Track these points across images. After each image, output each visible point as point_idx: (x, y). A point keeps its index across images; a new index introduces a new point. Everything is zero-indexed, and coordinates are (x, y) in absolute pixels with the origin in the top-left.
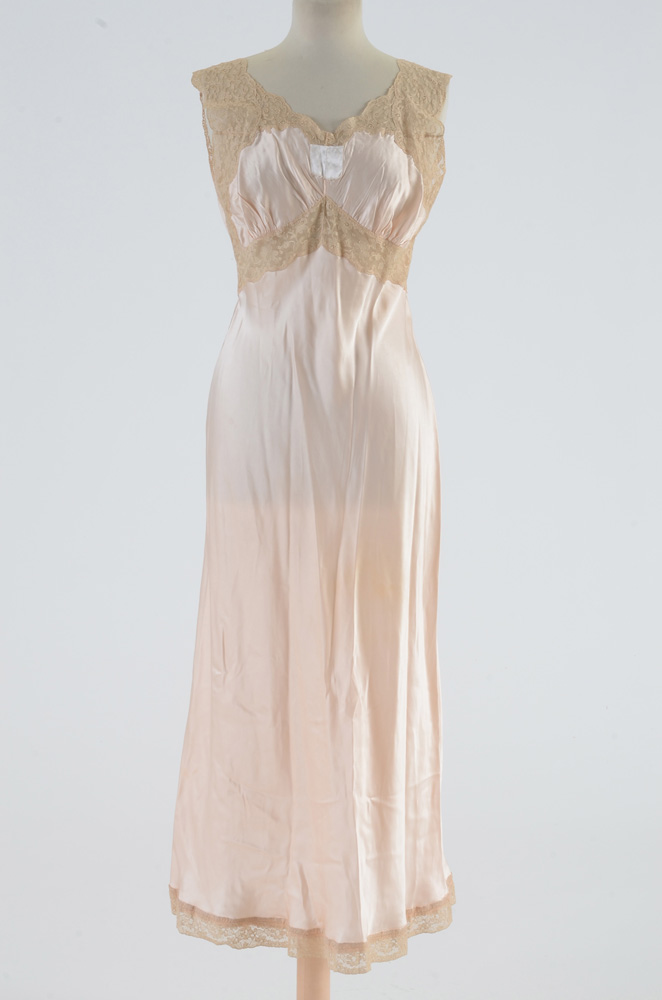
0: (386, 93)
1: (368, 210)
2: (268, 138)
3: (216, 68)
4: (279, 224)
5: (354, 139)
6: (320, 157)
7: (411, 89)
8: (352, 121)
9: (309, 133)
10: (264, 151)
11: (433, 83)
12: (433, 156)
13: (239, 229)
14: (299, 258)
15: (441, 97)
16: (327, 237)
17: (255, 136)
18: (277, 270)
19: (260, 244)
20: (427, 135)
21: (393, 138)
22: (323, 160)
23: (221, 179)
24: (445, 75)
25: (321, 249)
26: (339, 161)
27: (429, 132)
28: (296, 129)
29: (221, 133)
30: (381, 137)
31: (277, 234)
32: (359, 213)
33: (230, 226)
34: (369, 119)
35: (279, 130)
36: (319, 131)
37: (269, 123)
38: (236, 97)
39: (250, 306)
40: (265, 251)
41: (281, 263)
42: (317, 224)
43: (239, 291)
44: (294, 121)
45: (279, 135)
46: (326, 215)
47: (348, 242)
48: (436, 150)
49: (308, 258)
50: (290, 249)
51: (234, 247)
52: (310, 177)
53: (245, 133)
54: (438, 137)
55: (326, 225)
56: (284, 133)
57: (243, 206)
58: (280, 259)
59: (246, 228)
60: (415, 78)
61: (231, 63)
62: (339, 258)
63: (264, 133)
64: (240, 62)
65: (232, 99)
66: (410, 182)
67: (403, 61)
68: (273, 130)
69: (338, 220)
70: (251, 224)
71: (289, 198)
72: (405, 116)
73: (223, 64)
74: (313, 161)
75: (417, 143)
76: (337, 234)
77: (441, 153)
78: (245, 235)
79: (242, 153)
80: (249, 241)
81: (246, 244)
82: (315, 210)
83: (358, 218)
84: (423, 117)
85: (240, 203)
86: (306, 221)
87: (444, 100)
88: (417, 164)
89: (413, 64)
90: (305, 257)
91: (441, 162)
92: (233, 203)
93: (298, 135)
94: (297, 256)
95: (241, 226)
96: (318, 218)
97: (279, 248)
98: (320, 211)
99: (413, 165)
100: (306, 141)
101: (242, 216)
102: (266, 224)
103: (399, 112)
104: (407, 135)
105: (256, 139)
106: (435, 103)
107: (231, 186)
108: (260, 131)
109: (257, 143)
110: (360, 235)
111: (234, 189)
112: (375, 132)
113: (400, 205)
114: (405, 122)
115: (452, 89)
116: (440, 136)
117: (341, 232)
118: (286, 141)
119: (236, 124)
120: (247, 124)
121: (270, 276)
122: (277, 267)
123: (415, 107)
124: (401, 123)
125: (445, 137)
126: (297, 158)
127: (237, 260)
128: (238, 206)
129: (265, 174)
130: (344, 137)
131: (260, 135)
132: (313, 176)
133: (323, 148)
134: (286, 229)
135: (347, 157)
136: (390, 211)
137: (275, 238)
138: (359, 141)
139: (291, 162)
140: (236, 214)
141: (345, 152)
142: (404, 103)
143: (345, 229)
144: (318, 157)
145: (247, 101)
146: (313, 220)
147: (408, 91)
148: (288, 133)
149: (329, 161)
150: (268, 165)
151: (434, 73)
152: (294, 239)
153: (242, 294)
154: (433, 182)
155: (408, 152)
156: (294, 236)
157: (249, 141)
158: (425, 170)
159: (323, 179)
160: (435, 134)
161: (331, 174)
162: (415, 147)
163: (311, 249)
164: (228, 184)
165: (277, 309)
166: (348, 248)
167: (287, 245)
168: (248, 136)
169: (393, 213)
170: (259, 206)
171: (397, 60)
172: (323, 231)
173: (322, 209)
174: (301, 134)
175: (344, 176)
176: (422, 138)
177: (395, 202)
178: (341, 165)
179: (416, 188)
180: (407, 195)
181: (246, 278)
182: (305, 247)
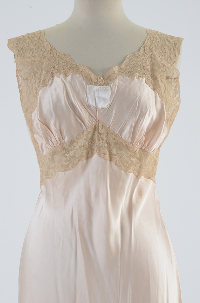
0: (139, 50)
1: (128, 129)
2: (58, 81)
3: (23, 36)
4: (66, 139)
5: (117, 81)
6: (94, 93)
7: (156, 48)
8: (116, 69)
9: (86, 77)
10: (56, 90)
11: (171, 43)
12: (172, 92)
13: (40, 143)
14: (80, 162)
15: (177, 52)
16: (99, 147)
17: (49, 80)
18: (66, 170)
19: (54, 153)
20: (167, 78)
21: (144, 80)
22: (96, 95)
23: (27, 111)
24: (179, 38)
25: (95, 156)
26: (107, 96)
27: (169, 76)
28: (77, 75)
29: (27, 79)
30: (136, 80)
31: (66, 146)
32: (122, 131)
33: (34, 141)
34: (127, 68)
35: (66, 76)
36: (93, 76)
37: (58, 71)
38: (37, 55)
39: (48, 195)
40: (57, 158)
41: (68, 166)
42: (92, 138)
43: (41, 185)
44: (76, 69)
45: (66, 79)
46: (98, 132)
47: (114, 151)
48: (173, 88)
49: (87, 163)
50: (74, 156)
51: (37, 155)
52: (87, 107)
53: (42, 78)
54: (175, 79)
55: (99, 140)
56: (69, 78)
57: (42, 128)
58: (68, 163)
59: (44, 142)
60: (159, 40)
61: (34, 33)
62: (108, 161)
63: (56, 78)
64: (40, 32)
65: (34, 56)
66: (157, 109)
67: (150, 30)
68: (62, 76)
69: (107, 136)
70: (47, 139)
71: (73, 122)
72: (152, 65)
73: (28, 34)
74: (89, 96)
75: (161, 84)
76: (106, 145)
77: (177, 90)
78: (44, 147)
79: (40, 92)
80: (46, 151)
81: (45, 153)
82: (91, 130)
83: (121, 134)
84: (164, 65)
85: (39, 126)
86: (85, 137)
87: (178, 54)
88: (161, 97)
89: (157, 33)
90: (85, 161)
91: (178, 96)
92: (35, 126)
93: (79, 79)
94: (79, 161)
95: (41, 141)
96: (93, 134)
97: (67, 155)
98: (95, 130)
99: (158, 98)
100: (84, 83)
101: (41, 134)
102: (57, 139)
103: (148, 63)
104: (154, 78)
105: (50, 82)
106: (172, 56)
107: (33, 114)
108: (53, 77)
109: (51, 85)
110: (122, 146)
111: (36, 116)
112: (132, 76)
113: (150, 125)
114: (152, 70)
115: (184, 48)
116: (177, 78)
117: (109, 144)
118: (70, 83)
119: (36, 72)
120: (44, 72)
121: (61, 175)
122: (66, 168)
123: (159, 59)
124: (150, 70)
125: (180, 79)
126: (78, 95)
127: (39, 164)
128: (38, 128)
129: (56, 106)
130: (111, 80)
131: (53, 79)
132: (89, 106)
133: (96, 87)
134: (72, 142)
135: (112, 93)
136: (143, 129)
137: (64, 149)
138: (121, 82)
139: (74, 97)
140: (37, 133)
141: (111, 90)
142: (151, 57)
143: (112, 142)
144: (92, 93)
145: (44, 57)
146: (90, 136)
147: (154, 48)
148: (72, 78)
149: (100, 96)
150: (58, 100)
151: (172, 37)
152: (77, 149)
153: (43, 187)
154: (172, 109)
155: (154, 89)
156: (77, 147)
157: (45, 84)
158: (166, 102)
159: (96, 108)
160: (173, 77)
161: (102, 105)
162: (159, 86)
163: (89, 156)
164: (31, 113)
165: (66, 197)
166: (114, 155)
167: (72, 153)
168: (44, 81)
169: (145, 131)
170: (52, 127)
171: (146, 30)
172: (96, 144)
173: (96, 128)
174: (81, 78)
175: (111, 106)
176: (164, 80)
177: (146, 123)
178: (108, 98)
179: (161, 114)
180: (154, 118)
181: (45, 176)
182: (84, 155)
